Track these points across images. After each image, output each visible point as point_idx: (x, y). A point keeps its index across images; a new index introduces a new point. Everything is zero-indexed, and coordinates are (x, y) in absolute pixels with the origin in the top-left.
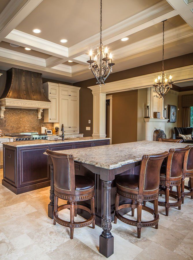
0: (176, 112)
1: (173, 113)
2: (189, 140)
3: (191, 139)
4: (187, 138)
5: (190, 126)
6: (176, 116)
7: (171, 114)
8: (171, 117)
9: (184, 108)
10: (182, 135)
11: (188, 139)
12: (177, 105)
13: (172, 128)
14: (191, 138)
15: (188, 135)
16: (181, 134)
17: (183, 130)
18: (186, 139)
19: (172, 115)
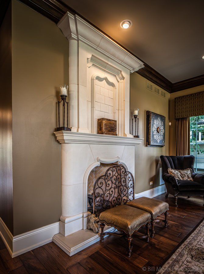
0: (164, 128)
1: (158, 128)
2: (187, 181)
3: (191, 179)
4: (183, 178)
5: (189, 154)
6: (164, 134)
7: (153, 129)
8: (153, 135)
9: (179, 121)
10: (173, 171)
11: (186, 178)
12: (166, 115)
13: (157, 157)
14: (190, 176)
15: (185, 171)
16: (172, 168)
17: (176, 162)
18: (181, 179)
19: (155, 132)
